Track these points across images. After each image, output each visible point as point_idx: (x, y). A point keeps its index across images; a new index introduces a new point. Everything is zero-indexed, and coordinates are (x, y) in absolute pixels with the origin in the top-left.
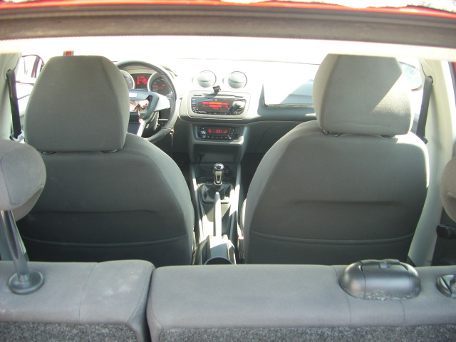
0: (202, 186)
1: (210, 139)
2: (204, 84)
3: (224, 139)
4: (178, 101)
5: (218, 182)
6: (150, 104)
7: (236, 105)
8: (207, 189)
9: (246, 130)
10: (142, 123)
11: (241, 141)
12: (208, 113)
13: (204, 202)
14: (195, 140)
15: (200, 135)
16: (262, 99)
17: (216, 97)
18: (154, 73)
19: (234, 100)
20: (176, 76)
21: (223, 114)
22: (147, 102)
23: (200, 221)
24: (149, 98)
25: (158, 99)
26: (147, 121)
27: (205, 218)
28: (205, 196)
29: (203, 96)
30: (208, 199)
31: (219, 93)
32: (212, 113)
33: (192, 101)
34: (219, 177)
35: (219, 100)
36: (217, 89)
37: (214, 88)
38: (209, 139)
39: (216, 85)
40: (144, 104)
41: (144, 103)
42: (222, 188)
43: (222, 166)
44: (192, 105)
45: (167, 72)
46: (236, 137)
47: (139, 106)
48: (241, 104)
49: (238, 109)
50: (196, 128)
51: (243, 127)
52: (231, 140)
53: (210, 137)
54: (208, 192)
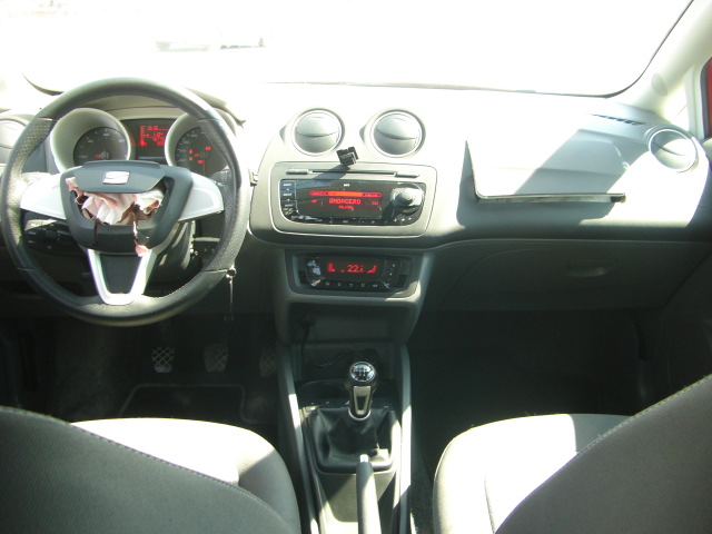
0: (314, 414)
1: (333, 288)
2: (311, 142)
3: (369, 290)
4: (245, 191)
5: (360, 412)
6: (166, 202)
7: (399, 198)
8: (329, 427)
9: (426, 262)
10: (146, 255)
11: (415, 293)
12: (326, 221)
13: (320, 467)
14: (293, 293)
15: (305, 277)
16: (468, 180)
17: (348, 177)
18: (181, 116)
19: (394, 185)
20: (239, 123)
21: (368, 222)
22: (157, 195)
23: (314, 524)
24: (165, 185)
25: (191, 185)
26: (161, 248)
27: (327, 512)
28: (326, 449)
29: (311, 175)
30: (335, 459)
31: (352, 167)
32: (338, 221)
33: (283, 189)
34: (361, 400)
35: (355, 185)
36: (347, 157)
37: (340, 153)
38: (328, 288)
39: (344, 147)
40: (149, 203)
41: (148, 200)
42: (369, 425)
43: (371, 371)
44: (283, 199)
45: (214, 112)
46: (402, 283)
47: (135, 208)
48: (414, 195)
49: (407, 210)
50: (295, 260)
51: (421, 255)
52: (389, 293)
53: (331, 284)
54: (332, 433)
